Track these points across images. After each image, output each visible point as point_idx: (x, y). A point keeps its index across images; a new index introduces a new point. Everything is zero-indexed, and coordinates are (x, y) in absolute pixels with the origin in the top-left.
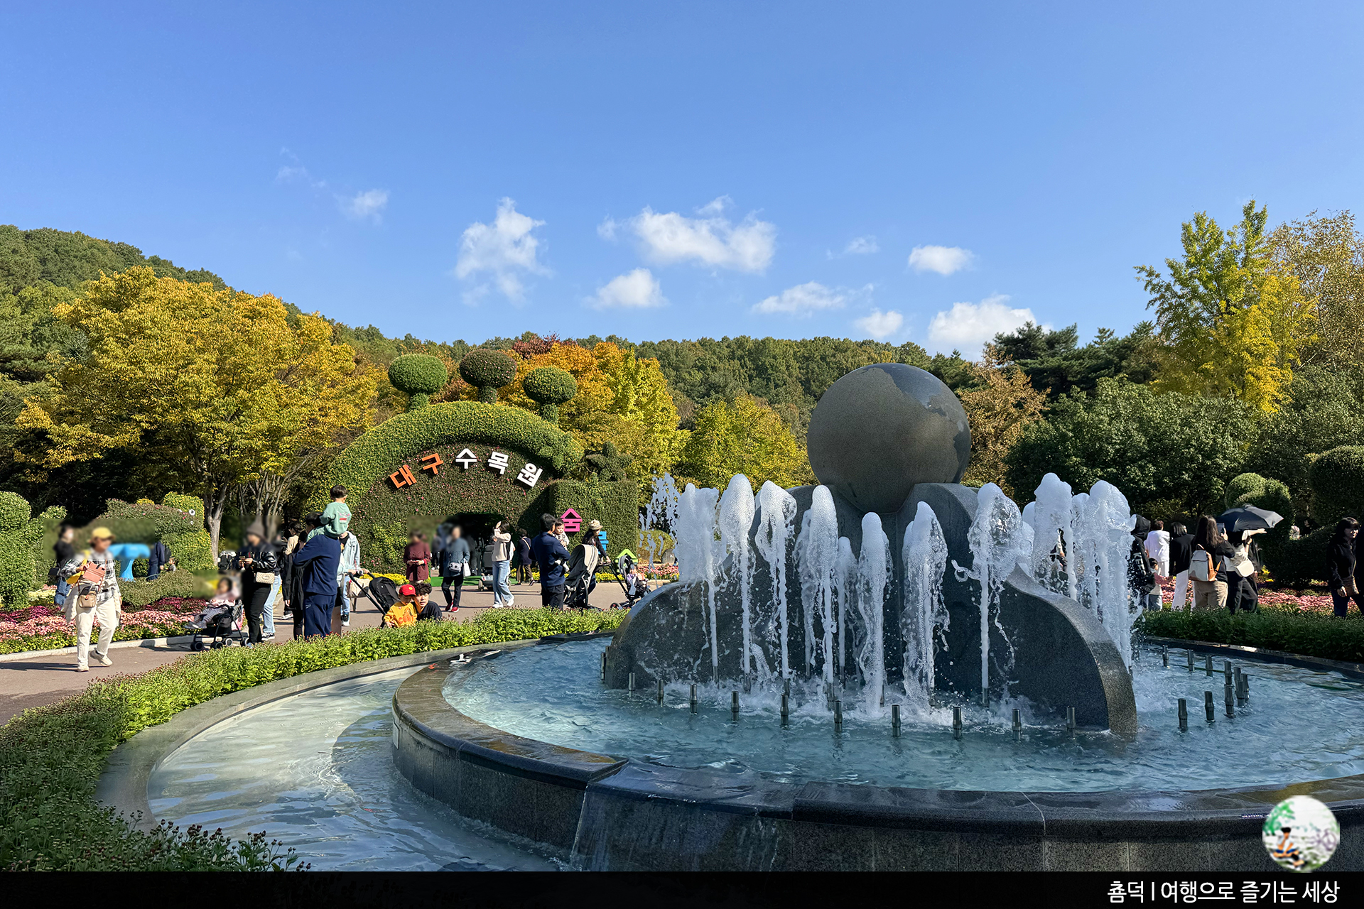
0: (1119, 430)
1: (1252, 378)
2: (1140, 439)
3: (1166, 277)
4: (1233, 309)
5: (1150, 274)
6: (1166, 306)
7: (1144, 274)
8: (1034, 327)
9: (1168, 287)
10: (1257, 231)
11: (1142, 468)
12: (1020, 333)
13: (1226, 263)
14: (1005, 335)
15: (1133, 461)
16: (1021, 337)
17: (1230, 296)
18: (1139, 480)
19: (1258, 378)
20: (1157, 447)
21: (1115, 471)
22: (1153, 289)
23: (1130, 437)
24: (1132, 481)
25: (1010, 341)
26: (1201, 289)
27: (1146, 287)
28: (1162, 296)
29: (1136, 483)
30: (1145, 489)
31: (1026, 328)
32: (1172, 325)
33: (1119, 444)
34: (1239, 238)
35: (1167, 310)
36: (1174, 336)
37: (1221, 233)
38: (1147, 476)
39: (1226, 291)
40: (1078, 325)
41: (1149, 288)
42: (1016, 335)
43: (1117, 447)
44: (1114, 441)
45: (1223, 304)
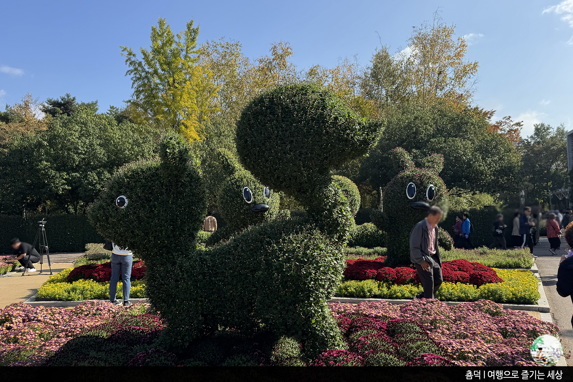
0: (85, 143)
1: (183, 128)
2: (101, 152)
3: (140, 58)
4: (176, 85)
5: (130, 54)
6: (138, 76)
7: (126, 53)
8: (71, 97)
9: (140, 64)
10: (193, 40)
11: (99, 174)
12: (62, 100)
13: (175, 55)
14: (53, 100)
15: (94, 168)
16: (62, 102)
17: (176, 76)
18: (96, 183)
19: (186, 127)
20: (114, 160)
21: (79, 175)
22: (131, 63)
23: (93, 150)
24: (91, 183)
25: (56, 104)
26: (160, 71)
27: (127, 61)
28: (136, 69)
29: (94, 185)
30: (99, 191)
31: (66, 97)
32: (141, 89)
33: (84, 154)
34: (183, 41)
35: (139, 79)
36: (142, 96)
37: (173, 36)
38: (102, 180)
39: (173, 73)
40: (98, 101)
41: (128, 63)
42: (60, 100)
43: (83, 156)
44: (80, 151)
45: (171, 80)
